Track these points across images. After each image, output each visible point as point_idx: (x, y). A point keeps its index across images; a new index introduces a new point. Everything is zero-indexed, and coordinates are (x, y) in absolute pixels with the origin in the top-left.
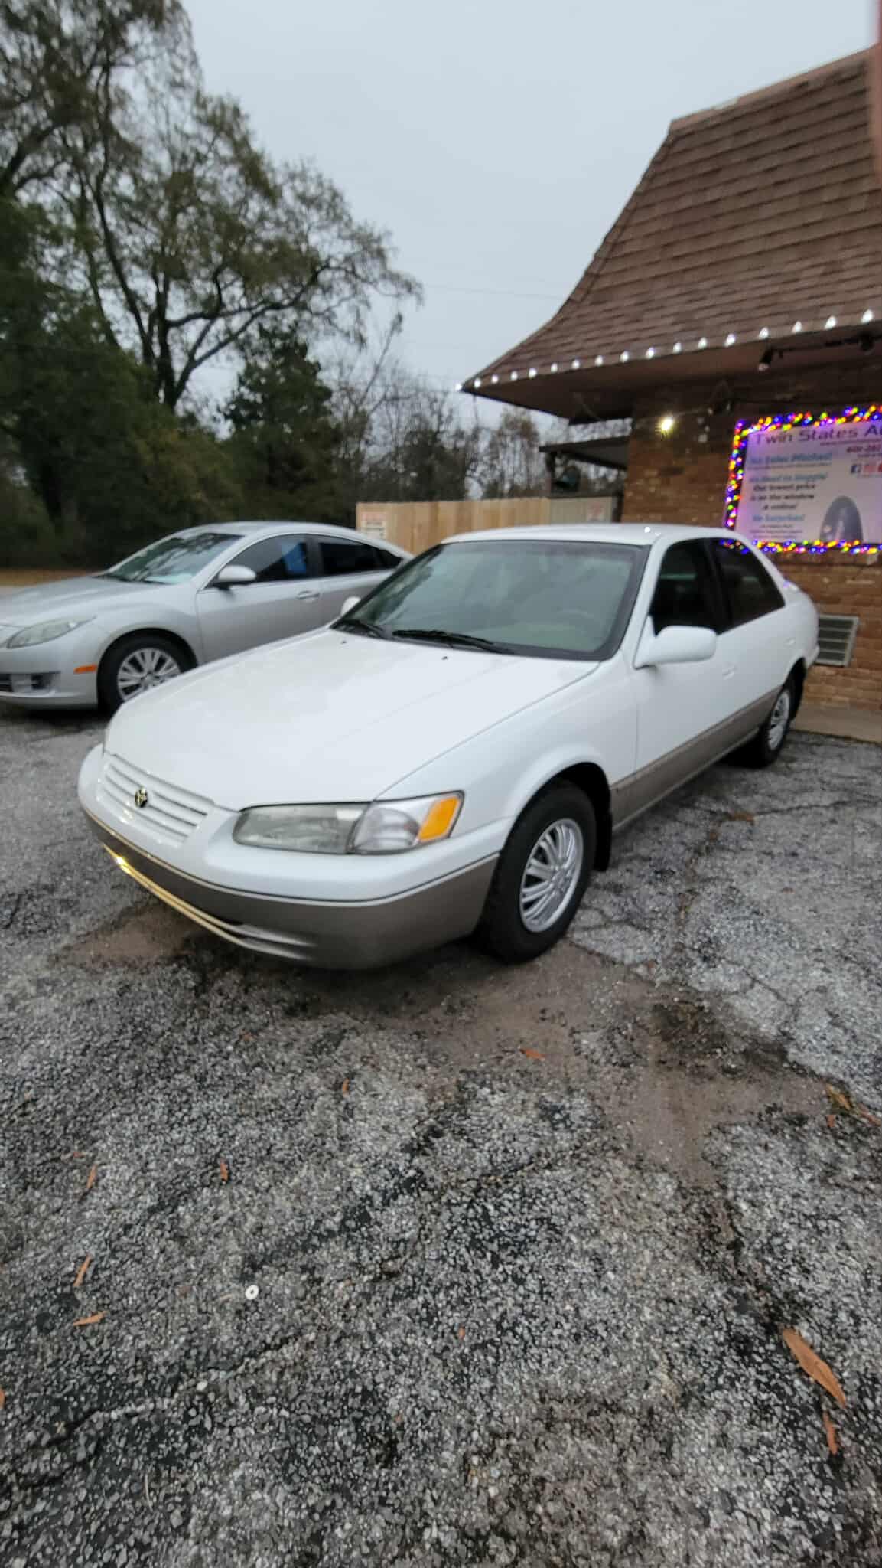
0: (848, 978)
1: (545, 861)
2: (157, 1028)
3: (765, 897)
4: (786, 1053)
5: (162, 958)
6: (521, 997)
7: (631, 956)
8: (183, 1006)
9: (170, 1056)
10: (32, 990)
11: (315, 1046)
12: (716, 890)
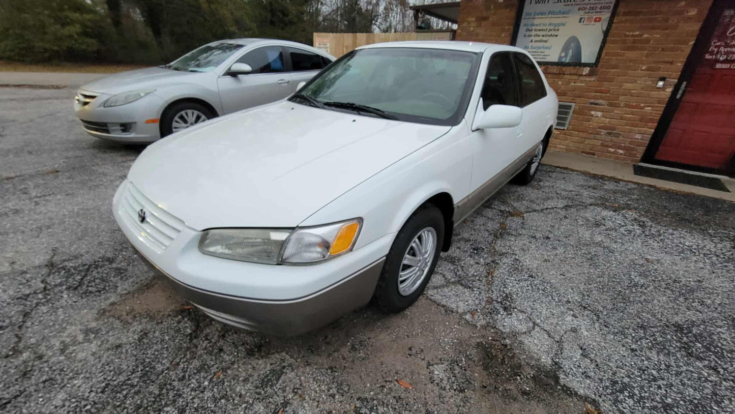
0: (587, 322)
1: (414, 255)
2: (159, 368)
3: (535, 266)
4: (558, 378)
5: (172, 311)
6: (398, 337)
7: (462, 307)
8: (180, 349)
9: (164, 391)
10: (81, 337)
11: (263, 380)
12: (507, 260)
